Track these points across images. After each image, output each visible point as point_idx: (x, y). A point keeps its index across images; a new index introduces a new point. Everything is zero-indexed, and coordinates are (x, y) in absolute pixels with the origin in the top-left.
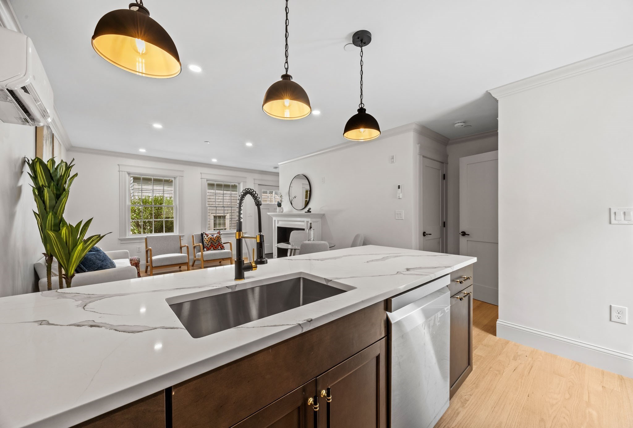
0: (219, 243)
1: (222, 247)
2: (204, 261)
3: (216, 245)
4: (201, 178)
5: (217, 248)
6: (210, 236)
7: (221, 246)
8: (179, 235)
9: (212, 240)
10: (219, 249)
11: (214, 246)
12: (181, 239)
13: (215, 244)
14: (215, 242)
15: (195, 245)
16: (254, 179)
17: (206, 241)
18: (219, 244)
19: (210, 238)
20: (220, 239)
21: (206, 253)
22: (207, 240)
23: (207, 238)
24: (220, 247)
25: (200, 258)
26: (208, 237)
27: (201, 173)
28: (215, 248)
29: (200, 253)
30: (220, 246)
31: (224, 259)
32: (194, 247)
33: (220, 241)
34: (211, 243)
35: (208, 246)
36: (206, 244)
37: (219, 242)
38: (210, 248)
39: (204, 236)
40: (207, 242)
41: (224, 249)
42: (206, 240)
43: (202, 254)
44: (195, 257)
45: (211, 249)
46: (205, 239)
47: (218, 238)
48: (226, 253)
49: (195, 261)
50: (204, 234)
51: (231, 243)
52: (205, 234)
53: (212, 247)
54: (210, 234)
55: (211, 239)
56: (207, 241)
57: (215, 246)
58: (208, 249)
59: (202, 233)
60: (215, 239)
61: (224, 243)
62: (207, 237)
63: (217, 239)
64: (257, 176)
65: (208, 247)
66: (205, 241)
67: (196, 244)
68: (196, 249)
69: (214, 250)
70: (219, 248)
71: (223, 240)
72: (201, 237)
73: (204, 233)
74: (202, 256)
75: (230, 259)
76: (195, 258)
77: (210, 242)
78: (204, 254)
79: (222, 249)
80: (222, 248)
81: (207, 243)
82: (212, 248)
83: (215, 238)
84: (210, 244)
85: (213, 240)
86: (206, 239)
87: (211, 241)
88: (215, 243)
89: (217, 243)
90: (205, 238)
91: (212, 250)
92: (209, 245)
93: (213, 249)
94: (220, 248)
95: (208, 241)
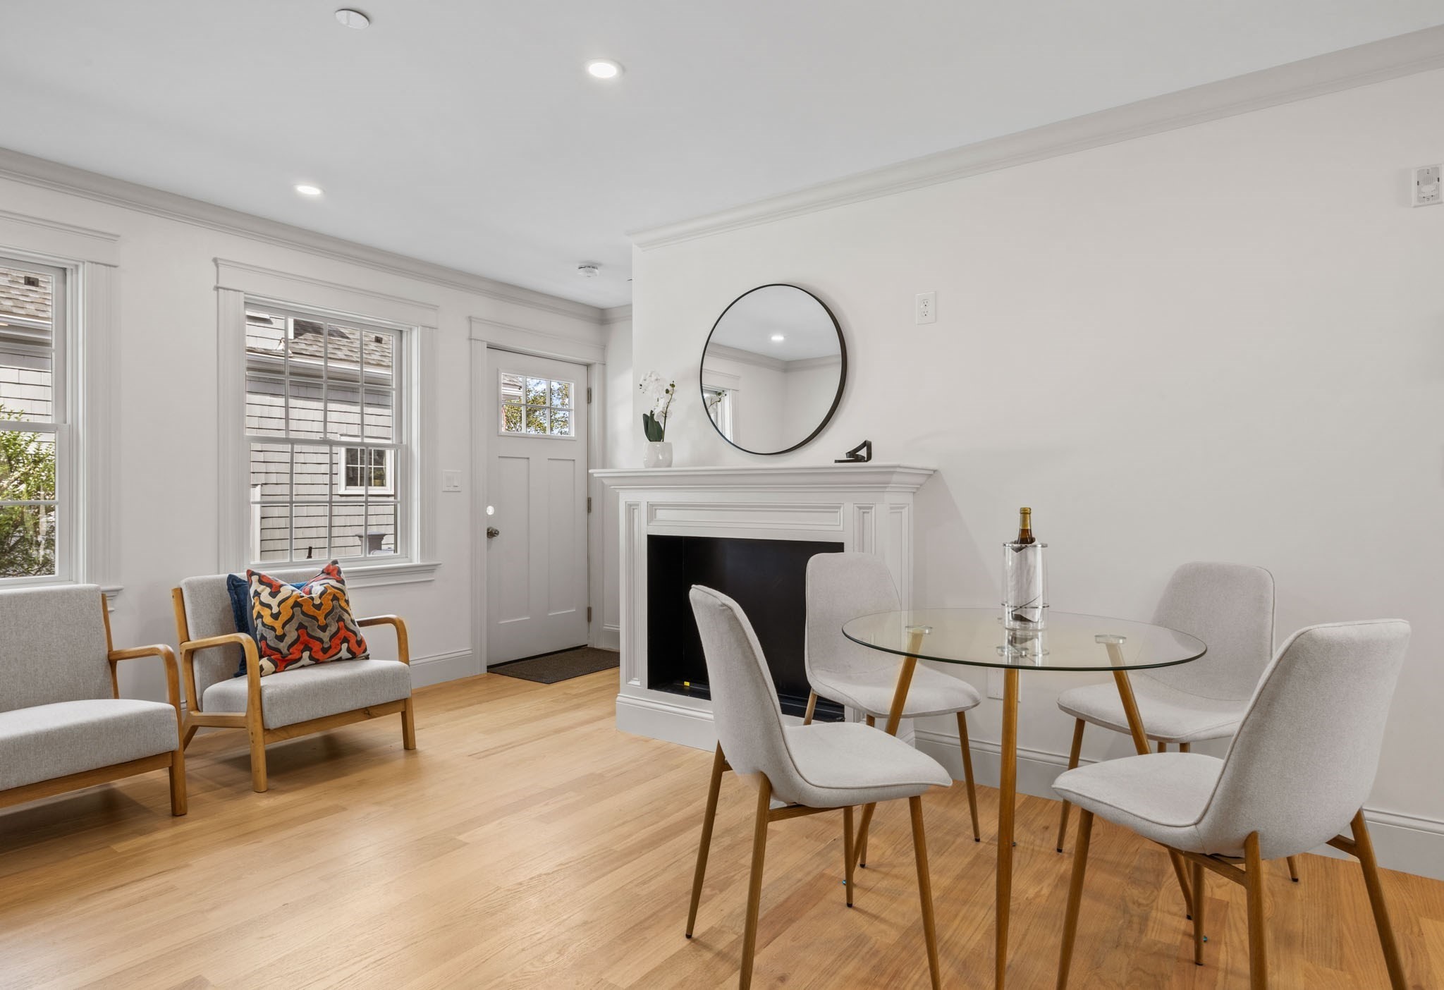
0: (341, 624)
1: (355, 648)
2: (267, 730)
3: (326, 639)
4: (217, 288)
5: (331, 652)
6: (287, 590)
7: (353, 641)
8: (97, 590)
9: (303, 613)
10: (340, 660)
11: (316, 646)
12: (109, 609)
13: (320, 634)
14: (322, 621)
15: (195, 641)
16: (470, 319)
17: (268, 620)
18: (343, 633)
19: (291, 602)
20: (343, 604)
21: (277, 683)
22: (275, 610)
23: (274, 602)
24: (345, 646)
25: (244, 714)
26: (280, 597)
27: (215, 260)
28: (320, 656)
29: (240, 686)
30: (346, 640)
31: (373, 712)
32: (191, 654)
33: (346, 616)
34: (301, 626)
35: (283, 646)
36: (270, 635)
37: (341, 619)
38: (296, 656)
39: (257, 594)
40: (278, 624)
41: (367, 658)
42: (266, 613)
43: (256, 692)
44: (197, 708)
45: (300, 659)
46: (258, 608)
47: (335, 598)
48: (380, 677)
49: (194, 729)
50: (255, 578)
51: (401, 622)
52: (261, 582)
53: (307, 647)
54: (289, 578)
55: (297, 604)
56: (275, 616)
57: (321, 641)
58: (283, 663)
59: (232, 579)
60: (318, 607)
61: (362, 624)
62: (273, 594)
63: (328, 605)
64: (482, 306)
65: (285, 651)
66: (260, 616)
67: (200, 634)
68: (201, 662)
69: (317, 662)
70: (344, 653)
71: (358, 609)
72: (226, 594)
73: (250, 574)
74: (257, 698)
75: (401, 706)
76: (194, 713)
77: (294, 624)
78: (266, 693)
79: (354, 657)
80: (358, 652)
81: (273, 629)
82: (306, 654)
83: (317, 602)
84: (292, 635)
85: (312, 611)
86: (269, 606)
87: (300, 617)
88: (324, 629)
89: (333, 629)
90: (262, 604)
91: (303, 667)
92: (288, 640)
93: (311, 658)
94: (349, 650)
95: (283, 618)
